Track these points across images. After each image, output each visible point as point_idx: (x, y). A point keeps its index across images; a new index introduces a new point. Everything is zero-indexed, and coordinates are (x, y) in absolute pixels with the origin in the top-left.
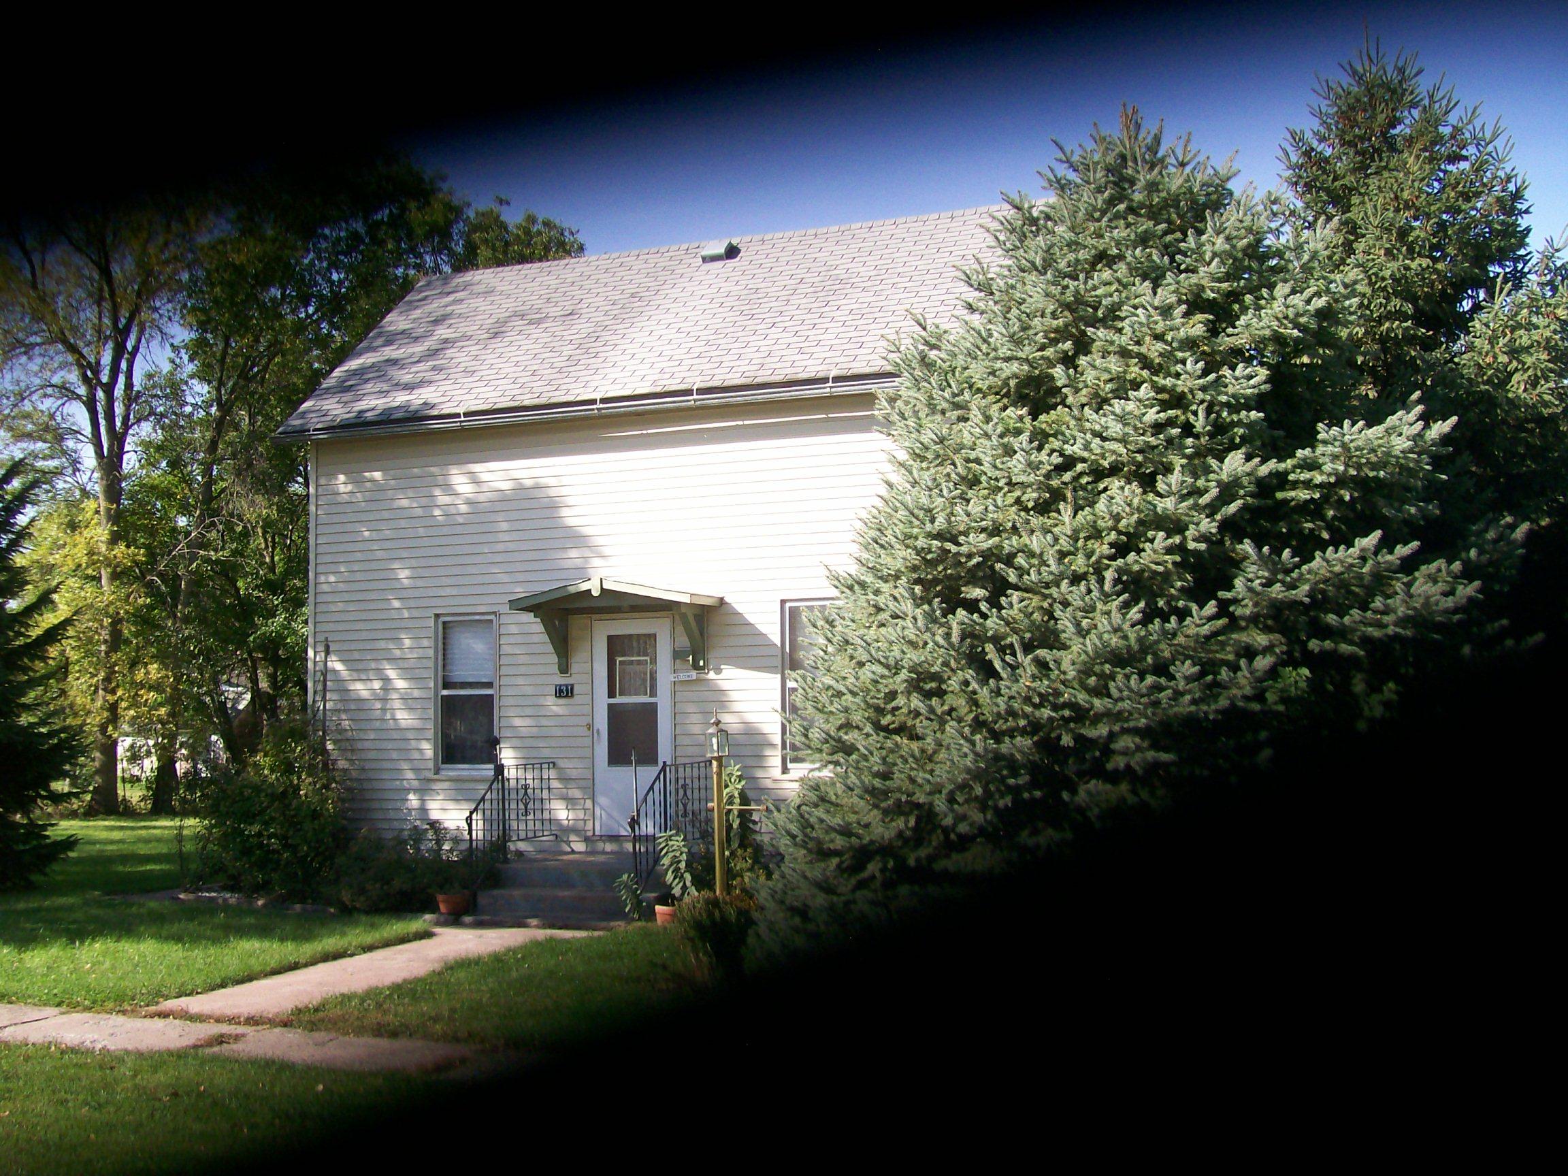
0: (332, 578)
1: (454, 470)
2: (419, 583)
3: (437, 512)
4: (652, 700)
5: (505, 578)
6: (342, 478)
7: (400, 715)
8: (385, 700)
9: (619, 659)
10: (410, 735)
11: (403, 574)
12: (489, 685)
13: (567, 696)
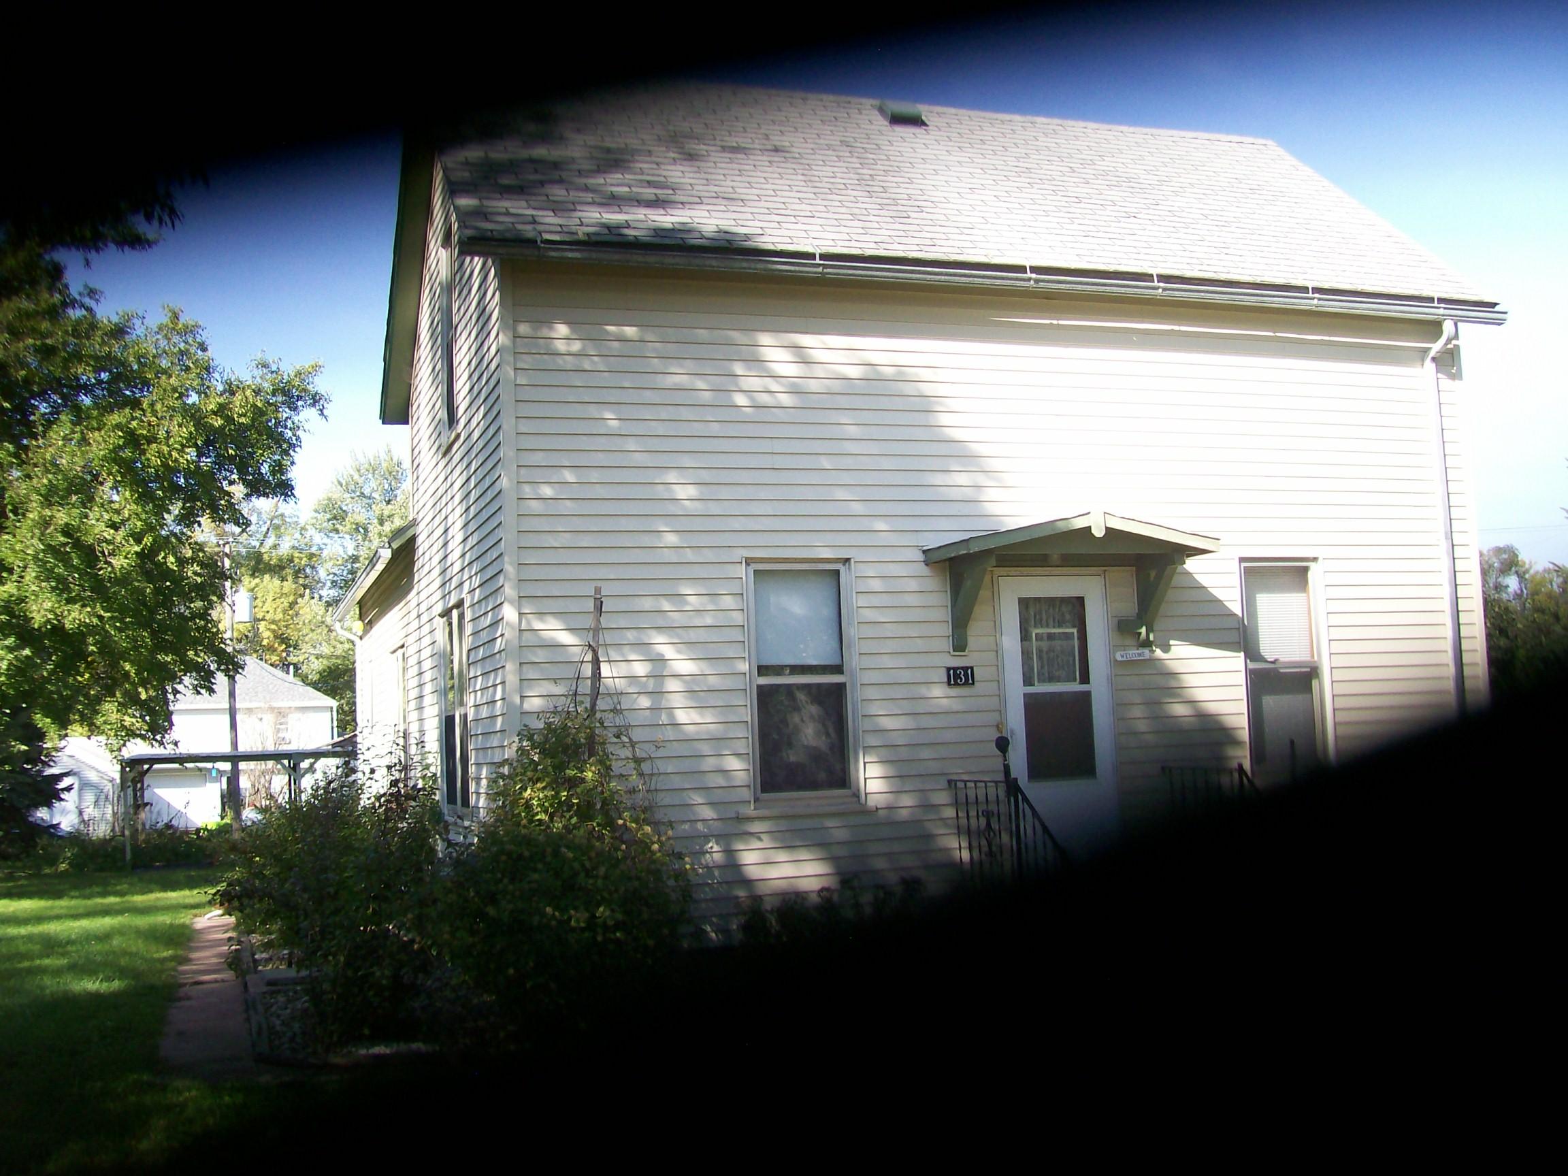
0: (547, 491)
1: (765, 339)
2: (714, 508)
3: (740, 400)
4: (1084, 687)
5: (858, 508)
6: (562, 329)
7: (682, 716)
8: (658, 693)
9: (1034, 632)
10: (706, 749)
11: (683, 492)
12: (838, 669)
13: (966, 683)
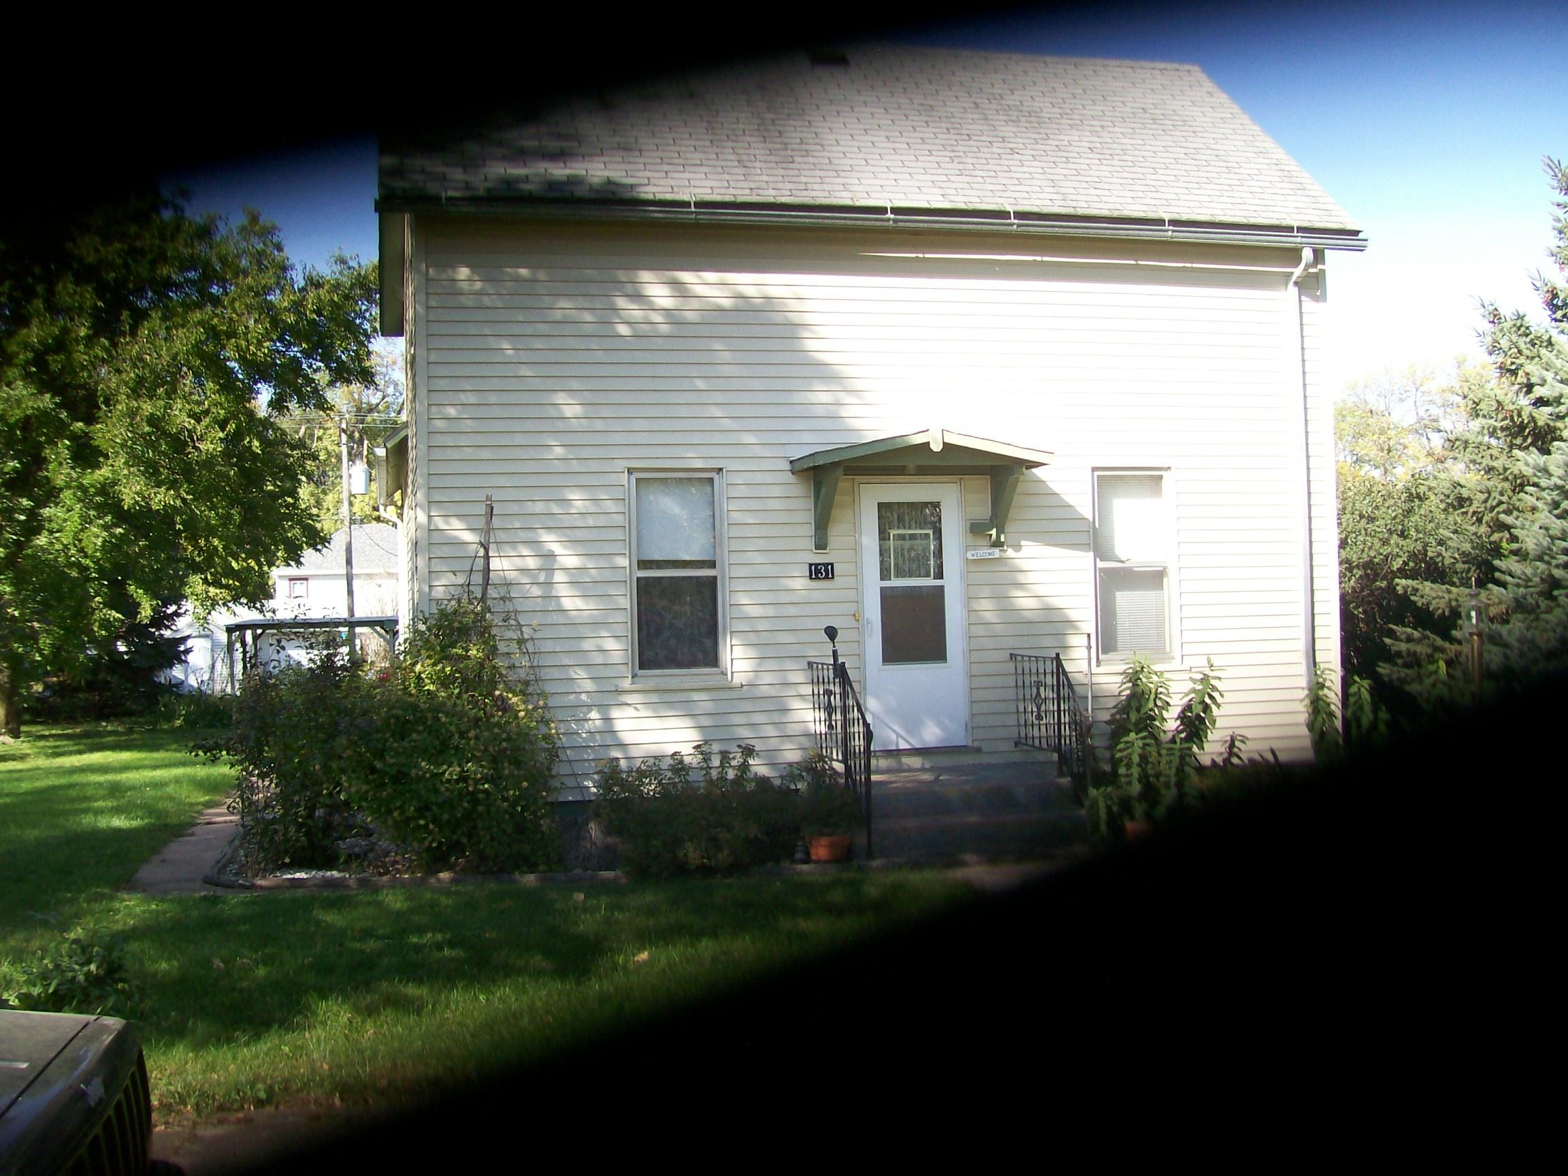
0: (452, 412)
1: (645, 276)
2: (599, 425)
3: (623, 330)
4: (938, 582)
5: (728, 424)
6: (464, 272)
7: (568, 603)
8: (549, 584)
9: (893, 532)
10: (586, 631)
11: (568, 412)
12: (712, 564)
13: (827, 577)
